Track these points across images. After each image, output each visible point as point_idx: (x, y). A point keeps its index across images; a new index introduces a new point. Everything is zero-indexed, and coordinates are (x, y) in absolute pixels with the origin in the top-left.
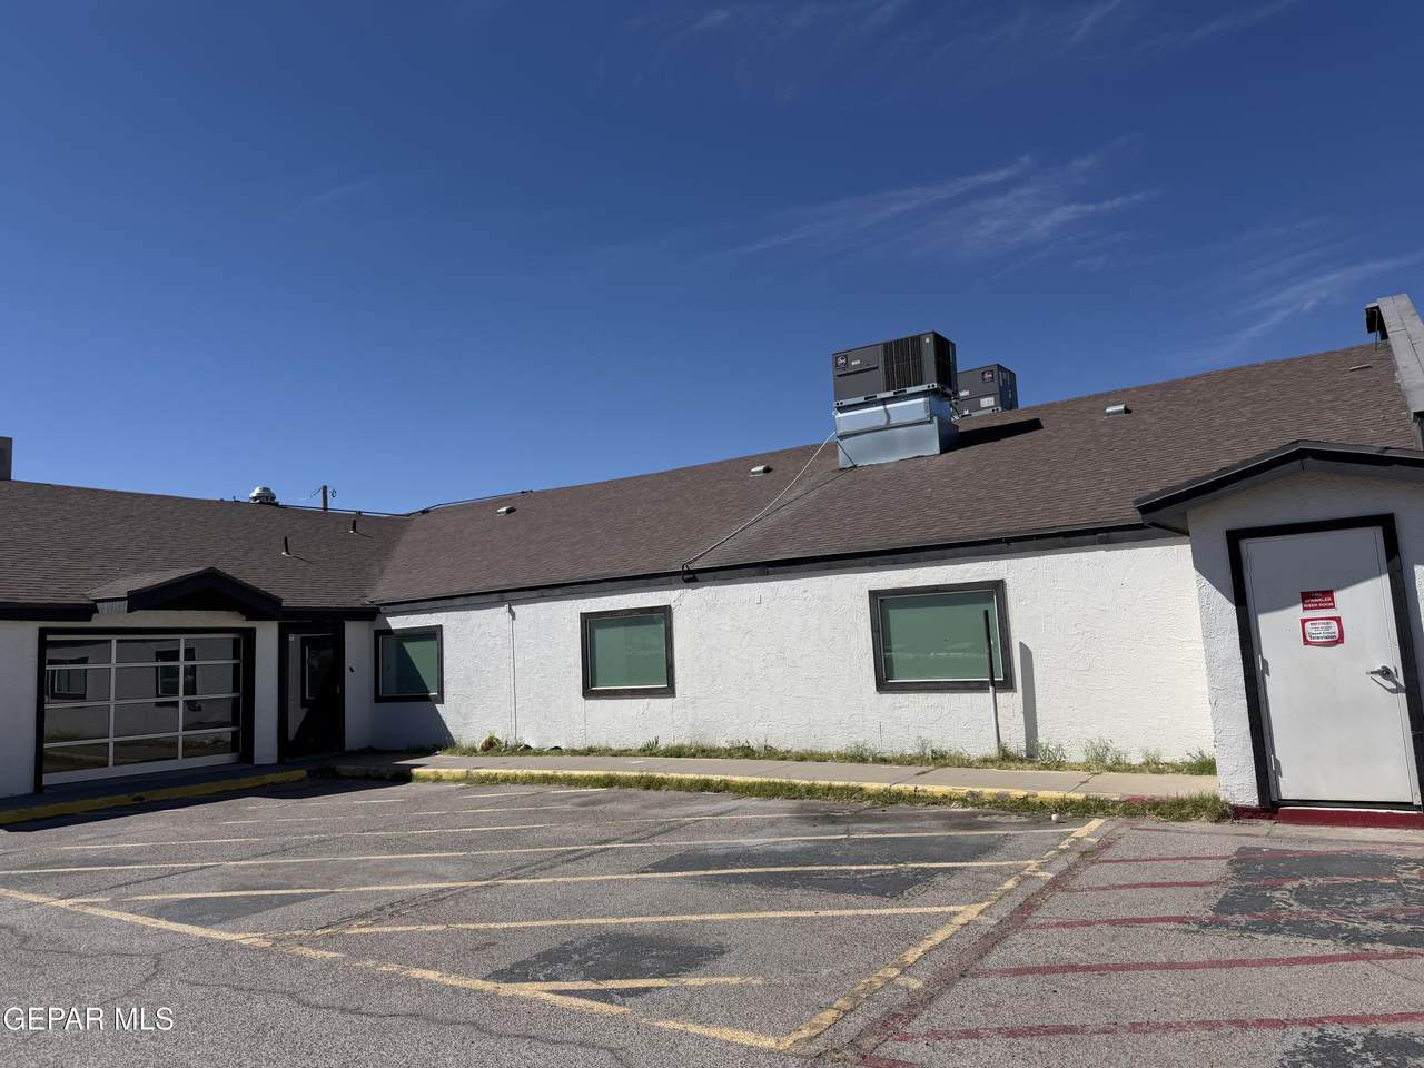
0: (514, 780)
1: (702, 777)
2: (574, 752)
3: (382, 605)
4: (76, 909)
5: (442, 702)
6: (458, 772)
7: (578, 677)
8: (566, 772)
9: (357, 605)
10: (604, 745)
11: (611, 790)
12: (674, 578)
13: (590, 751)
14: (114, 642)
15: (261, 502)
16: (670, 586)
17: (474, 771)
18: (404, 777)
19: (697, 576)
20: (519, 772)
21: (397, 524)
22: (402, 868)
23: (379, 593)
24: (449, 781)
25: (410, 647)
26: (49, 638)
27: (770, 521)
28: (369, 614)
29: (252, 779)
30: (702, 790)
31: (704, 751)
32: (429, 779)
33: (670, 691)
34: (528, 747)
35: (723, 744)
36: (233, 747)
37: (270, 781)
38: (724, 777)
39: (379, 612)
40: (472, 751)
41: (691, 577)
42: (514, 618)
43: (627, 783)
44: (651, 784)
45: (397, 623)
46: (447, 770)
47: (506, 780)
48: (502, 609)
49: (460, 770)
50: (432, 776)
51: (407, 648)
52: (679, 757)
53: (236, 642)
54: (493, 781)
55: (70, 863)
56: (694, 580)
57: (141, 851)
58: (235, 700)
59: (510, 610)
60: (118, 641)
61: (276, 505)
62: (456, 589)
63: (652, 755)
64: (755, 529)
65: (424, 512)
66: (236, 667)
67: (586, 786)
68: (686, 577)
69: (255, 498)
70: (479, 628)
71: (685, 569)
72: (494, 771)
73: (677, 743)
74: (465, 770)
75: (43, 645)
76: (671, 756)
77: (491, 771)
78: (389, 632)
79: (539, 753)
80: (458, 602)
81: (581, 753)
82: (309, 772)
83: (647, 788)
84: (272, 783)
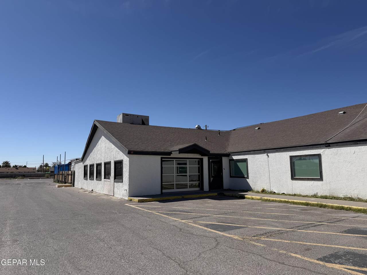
0: (276, 201)
1: (341, 205)
2: (290, 195)
3: (231, 153)
4: (186, 223)
5: (248, 178)
6: (258, 197)
7: (289, 174)
8: (292, 200)
9: (225, 153)
10: (299, 194)
11: (308, 207)
12: (322, 146)
13: (295, 195)
14: (175, 161)
15: (198, 129)
16: (321, 148)
17: (263, 197)
18: (243, 197)
19: (330, 145)
20: (277, 199)
21: (228, 133)
22: (262, 223)
23: (229, 150)
24: (256, 199)
25: (239, 164)
26: (163, 159)
27: (353, 128)
28: (228, 155)
29: (205, 194)
30: (341, 209)
31: (335, 198)
32: (250, 199)
33: (321, 179)
34: (275, 192)
35: (341, 196)
36: (199, 186)
37: (209, 195)
38: (348, 206)
39: (230, 155)
40: (258, 192)
41: (328, 145)
42: (268, 157)
43: (313, 205)
44: (321, 206)
45: (235, 158)
46: (255, 197)
47: (273, 201)
48: (264, 154)
49: (259, 197)
50: (250, 198)
51: (238, 164)
52: (326, 199)
53: (199, 161)
54: (269, 201)
55: (177, 211)
56: (329, 146)
57: (191, 210)
58: (199, 175)
59: (267, 155)
60: (176, 160)
61: (201, 129)
62: (251, 149)
63: (317, 198)
64: (348, 130)
65: (234, 130)
66: (199, 167)
67: (299, 205)
68: (326, 145)
69: (196, 128)
70: (258, 159)
71: (326, 143)
72: (269, 198)
73: (324, 195)
74: (260, 197)
75: (162, 161)
76: (323, 198)
77: (268, 198)
78: (233, 160)
79: (279, 194)
80: (251, 152)
81: (292, 195)
82: (218, 194)
83: (321, 207)
84: (210, 196)
